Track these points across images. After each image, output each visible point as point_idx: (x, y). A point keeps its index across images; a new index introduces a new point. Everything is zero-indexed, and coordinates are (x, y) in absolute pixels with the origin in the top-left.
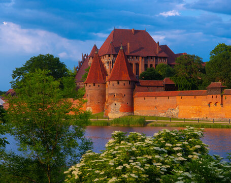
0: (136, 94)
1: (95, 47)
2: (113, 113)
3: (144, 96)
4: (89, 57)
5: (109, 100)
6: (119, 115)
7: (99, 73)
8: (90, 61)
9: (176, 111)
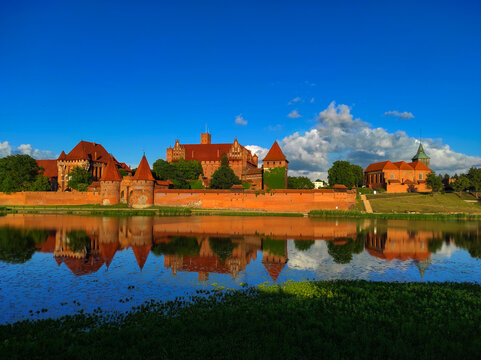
0: (156, 190)
1: (63, 152)
2: (141, 204)
3: (166, 192)
4: (59, 160)
5: (135, 194)
6: (146, 206)
7: (115, 173)
8: (59, 163)
9: (199, 204)
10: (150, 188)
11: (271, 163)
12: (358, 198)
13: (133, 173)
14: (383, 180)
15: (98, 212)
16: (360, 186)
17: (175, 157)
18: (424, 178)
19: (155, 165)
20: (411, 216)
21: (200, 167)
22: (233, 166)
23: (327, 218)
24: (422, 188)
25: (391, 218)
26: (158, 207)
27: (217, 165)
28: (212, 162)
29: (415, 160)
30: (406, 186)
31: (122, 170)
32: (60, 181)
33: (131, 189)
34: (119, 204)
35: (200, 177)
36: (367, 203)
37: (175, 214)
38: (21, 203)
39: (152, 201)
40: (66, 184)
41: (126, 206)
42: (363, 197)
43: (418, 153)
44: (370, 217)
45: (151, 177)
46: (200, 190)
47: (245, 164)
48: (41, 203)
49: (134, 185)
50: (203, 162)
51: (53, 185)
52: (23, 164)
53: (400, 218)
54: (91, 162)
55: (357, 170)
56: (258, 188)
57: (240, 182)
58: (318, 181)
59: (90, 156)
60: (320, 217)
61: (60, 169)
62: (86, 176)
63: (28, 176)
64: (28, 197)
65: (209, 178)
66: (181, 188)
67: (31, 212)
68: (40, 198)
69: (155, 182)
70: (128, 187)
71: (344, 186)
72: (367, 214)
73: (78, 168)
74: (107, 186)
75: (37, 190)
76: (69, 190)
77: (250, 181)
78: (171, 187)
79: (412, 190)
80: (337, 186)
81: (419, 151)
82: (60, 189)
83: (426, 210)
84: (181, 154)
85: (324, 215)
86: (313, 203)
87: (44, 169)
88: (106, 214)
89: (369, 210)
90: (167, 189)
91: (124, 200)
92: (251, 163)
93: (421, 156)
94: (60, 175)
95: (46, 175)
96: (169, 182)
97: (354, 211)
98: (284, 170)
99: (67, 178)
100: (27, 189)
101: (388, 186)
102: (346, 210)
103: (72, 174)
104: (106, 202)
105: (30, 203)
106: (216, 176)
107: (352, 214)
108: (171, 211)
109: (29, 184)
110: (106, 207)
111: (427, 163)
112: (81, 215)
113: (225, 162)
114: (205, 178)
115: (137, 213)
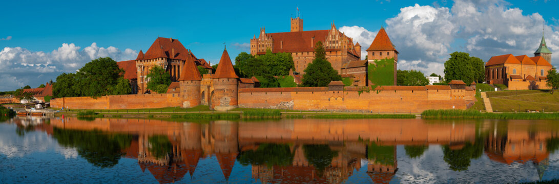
0: (240, 89)
1: (141, 51)
2: (223, 106)
3: (251, 92)
4: (137, 60)
5: (217, 94)
6: (229, 108)
7: (195, 71)
8: (138, 64)
9: (290, 104)
10: (233, 87)
11: (377, 54)
12: (478, 95)
13: (214, 70)
14: (504, 75)
15: (179, 116)
16: (480, 82)
17: (262, 49)
18: (545, 74)
19: (238, 59)
20: (531, 115)
21: (291, 61)
22: (331, 58)
23: (442, 119)
24: (543, 85)
25: (511, 118)
26: (243, 109)
27: (310, 57)
28: (305, 54)
29: (537, 54)
30: (528, 83)
31: (201, 68)
32: (139, 82)
33: (212, 89)
34: (200, 106)
35: (291, 72)
36: (487, 102)
37: (262, 117)
38: (107, 108)
39: (236, 102)
40: (145, 86)
41: (207, 108)
42: (483, 94)
43: (541, 47)
44: (490, 117)
45: (233, 74)
46: (290, 87)
47: (346, 56)
48: (123, 107)
49: (216, 84)
50: (294, 54)
51: (133, 88)
52: (106, 67)
53: (520, 117)
54: (169, 60)
55: (477, 63)
56: (362, 84)
57: (338, 78)
58: (433, 75)
59: (167, 53)
60: (435, 119)
61: (139, 71)
62: (164, 76)
63: (110, 80)
64: (112, 102)
65: (302, 73)
66: (268, 86)
67: (115, 116)
68: (122, 102)
69: (238, 80)
70: (209, 87)
71: (461, 82)
72: (487, 114)
73: (156, 68)
74: (186, 86)
75: (119, 93)
76: (148, 92)
77: (352, 76)
78: (257, 85)
79: (533, 87)
80: (454, 81)
81: (542, 45)
82: (140, 92)
83: (546, 108)
84: (267, 45)
85: (439, 116)
86: (427, 103)
87: (124, 71)
88: (187, 118)
89: (489, 109)
90: (252, 87)
91: (205, 102)
92: (353, 54)
93: (543, 50)
94: (139, 77)
95: (127, 77)
96: (254, 79)
97: (473, 110)
98: (393, 62)
99: (147, 79)
100: (111, 93)
101: (510, 82)
102: (464, 109)
103: (151, 75)
104: (186, 104)
105: (115, 107)
106: (310, 70)
107: (470, 114)
108: (258, 114)
109: (112, 88)
110: (187, 109)
111: (549, 59)
112: (162, 119)
113: (321, 53)
114: (296, 74)
115: (219, 117)
